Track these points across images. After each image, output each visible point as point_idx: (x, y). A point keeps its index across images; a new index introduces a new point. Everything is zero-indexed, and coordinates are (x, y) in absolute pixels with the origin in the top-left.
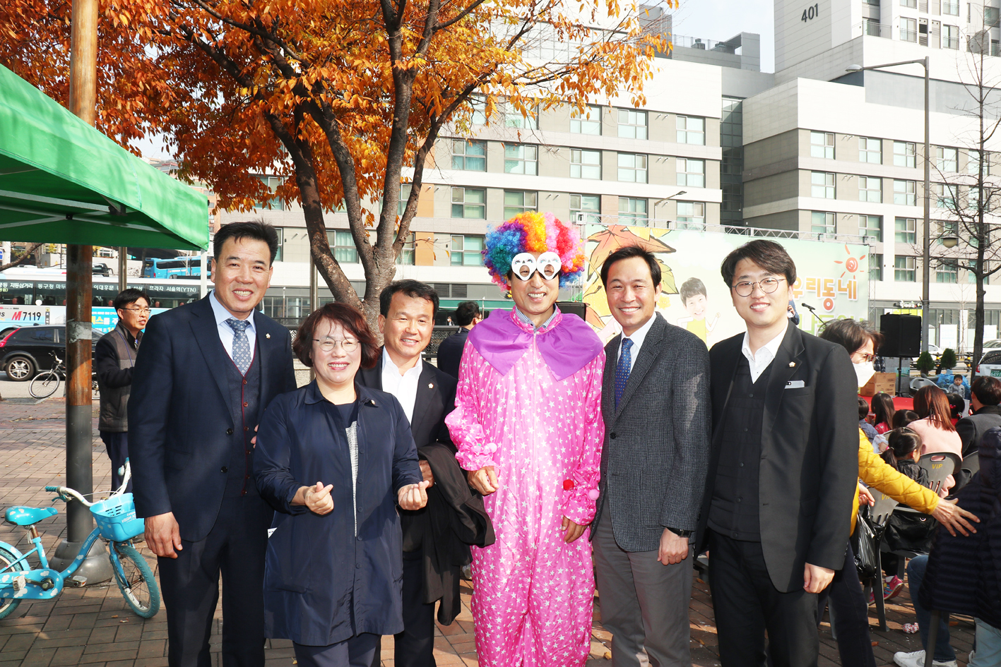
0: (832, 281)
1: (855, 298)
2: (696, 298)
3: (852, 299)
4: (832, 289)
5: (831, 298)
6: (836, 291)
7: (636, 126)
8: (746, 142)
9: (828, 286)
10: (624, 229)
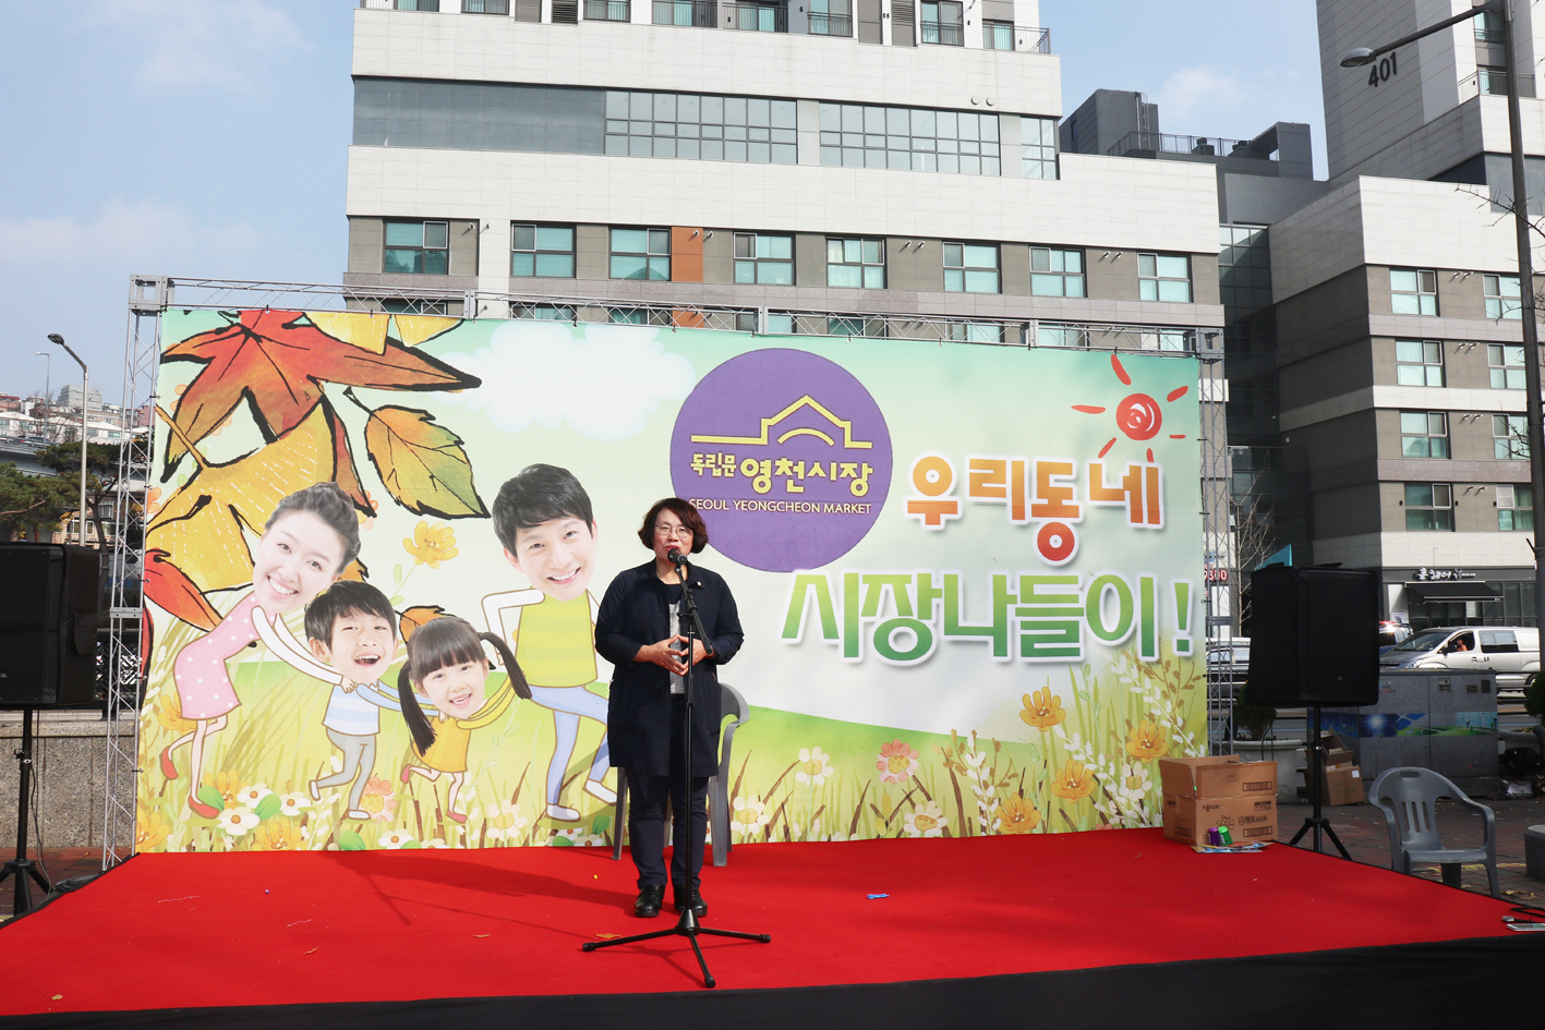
0: (1067, 469)
1: (1154, 518)
2: (550, 531)
3: (1145, 524)
4: (1068, 494)
6: (1083, 500)
7: (1064, 275)
8: (1278, 297)
9: (1052, 484)
10: (297, 319)
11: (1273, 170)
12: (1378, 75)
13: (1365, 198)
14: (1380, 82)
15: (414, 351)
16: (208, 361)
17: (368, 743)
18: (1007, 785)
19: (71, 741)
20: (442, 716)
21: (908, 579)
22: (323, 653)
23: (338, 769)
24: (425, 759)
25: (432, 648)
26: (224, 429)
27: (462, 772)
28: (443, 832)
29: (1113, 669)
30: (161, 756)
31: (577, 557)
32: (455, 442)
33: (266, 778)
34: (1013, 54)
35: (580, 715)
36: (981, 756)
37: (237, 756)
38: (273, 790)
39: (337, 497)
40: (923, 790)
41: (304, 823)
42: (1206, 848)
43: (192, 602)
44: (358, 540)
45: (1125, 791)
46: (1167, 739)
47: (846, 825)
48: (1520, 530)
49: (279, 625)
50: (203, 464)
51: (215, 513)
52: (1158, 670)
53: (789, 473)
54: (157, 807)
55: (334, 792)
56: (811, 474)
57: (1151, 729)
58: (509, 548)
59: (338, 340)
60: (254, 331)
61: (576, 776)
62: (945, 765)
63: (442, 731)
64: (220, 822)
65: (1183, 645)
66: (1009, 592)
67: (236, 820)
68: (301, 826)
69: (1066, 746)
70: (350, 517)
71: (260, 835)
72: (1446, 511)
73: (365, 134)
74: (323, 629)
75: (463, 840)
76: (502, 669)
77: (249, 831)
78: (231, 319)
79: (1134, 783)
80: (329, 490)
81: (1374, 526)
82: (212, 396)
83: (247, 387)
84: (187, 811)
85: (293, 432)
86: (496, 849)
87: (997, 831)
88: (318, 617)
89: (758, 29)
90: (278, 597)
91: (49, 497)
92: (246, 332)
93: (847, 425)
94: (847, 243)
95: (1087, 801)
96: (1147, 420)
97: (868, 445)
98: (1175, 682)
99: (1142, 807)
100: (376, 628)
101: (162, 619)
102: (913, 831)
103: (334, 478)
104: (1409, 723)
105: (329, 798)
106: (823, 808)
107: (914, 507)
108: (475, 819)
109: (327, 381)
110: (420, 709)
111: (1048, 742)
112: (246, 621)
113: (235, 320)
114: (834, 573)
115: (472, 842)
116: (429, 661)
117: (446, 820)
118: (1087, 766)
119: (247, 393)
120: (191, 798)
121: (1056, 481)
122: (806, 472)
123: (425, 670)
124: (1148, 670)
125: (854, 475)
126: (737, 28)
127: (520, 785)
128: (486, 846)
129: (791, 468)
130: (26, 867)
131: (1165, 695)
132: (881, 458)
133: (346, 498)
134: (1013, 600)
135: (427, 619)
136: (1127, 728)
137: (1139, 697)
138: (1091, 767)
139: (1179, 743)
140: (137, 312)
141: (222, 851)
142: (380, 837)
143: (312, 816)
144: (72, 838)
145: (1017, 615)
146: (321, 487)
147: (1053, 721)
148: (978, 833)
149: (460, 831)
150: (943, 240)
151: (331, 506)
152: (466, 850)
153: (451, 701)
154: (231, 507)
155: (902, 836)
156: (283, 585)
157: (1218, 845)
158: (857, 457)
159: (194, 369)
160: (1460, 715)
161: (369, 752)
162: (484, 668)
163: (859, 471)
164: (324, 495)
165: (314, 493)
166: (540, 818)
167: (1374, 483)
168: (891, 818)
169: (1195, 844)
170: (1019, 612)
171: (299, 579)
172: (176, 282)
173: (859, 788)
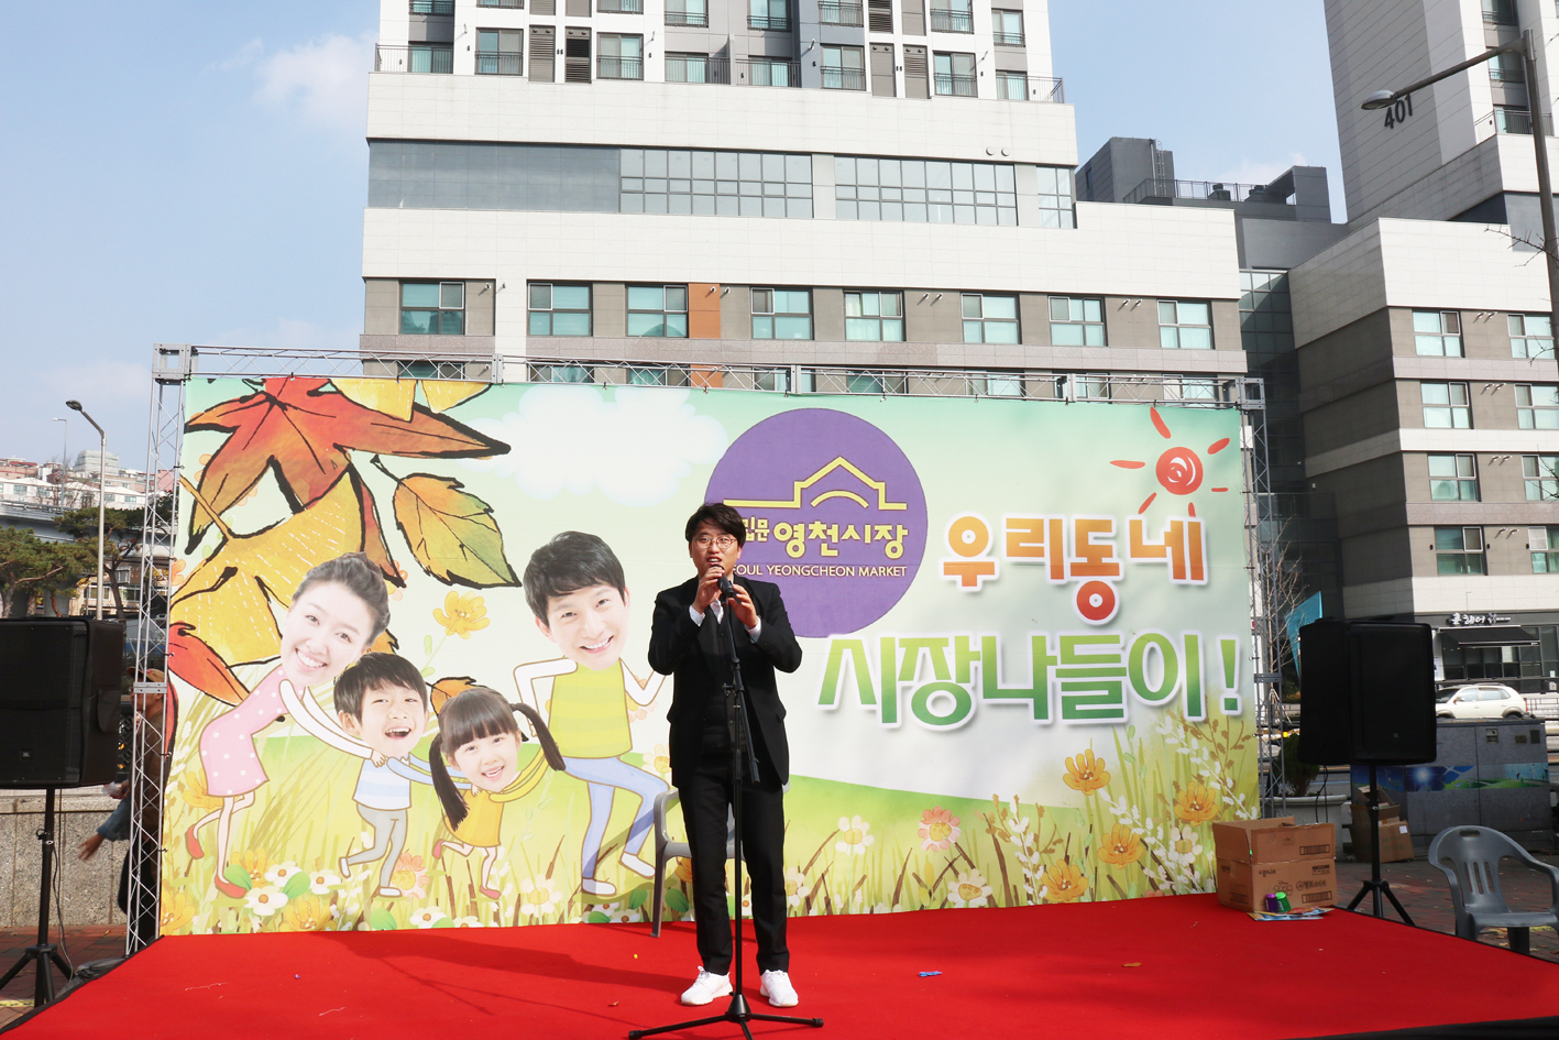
0: (1104, 526)
1: (1197, 574)
2: (582, 599)
3: (1188, 580)
4: (1108, 551)
5: (1107, 580)
6: (1121, 556)
7: (1084, 324)
8: (1300, 341)
9: (1092, 542)
10: (322, 386)
11: (1290, 214)
12: (1394, 116)
13: (1385, 240)
14: (1396, 124)
15: (441, 418)
16: (233, 430)
17: (400, 817)
18: (1052, 851)
19: (92, 815)
20: (475, 790)
21: (944, 642)
22: (353, 727)
23: (369, 845)
24: (457, 833)
25: (464, 721)
26: (249, 499)
27: (496, 846)
28: (477, 909)
29: (1158, 730)
30: (186, 835)
31: (610, 625)
32: (485, 510)
33: (295, 856)
34: (1026, 104)
35: (615, 787)
36: (1025, 821)
37: (265, 833)
38: (302, 868)
39: (365, 567)
40: (966, 858)
41: (334, 901)
42: (1264, 916)
43: (218, 676)
44: (387, 611)
45: (1173, 855)
46: (1217, 801)
47: (889, 895)
48: (1554, 573)
49: (308, 699)
50: (228, 535)
51: (242, 584)
52: (1206, 730)
53: (823, 536)
54: (182, 887)
55: (365, 869)
56: (846, 537)
57: (1200, 791)
58: (541, 617)
59: (365, 408)
60: (279, 399)
61: (611, 849)
62: (988, 831)
63: (474, 805)
64: (247, 902)
65: (1231, 704)
66: (1049, 653)
67: (264, 899)
68: (331, 905)
69: (1112, 810)
70: (379, 588)
71: (289, 915)
72: (1478, 554)
73: (381, 195)
74: (352, 702)
75: (496, 917)
76: (535, 741)
77: (278, 911)
78: (255, 387)
79: (1184, 848)
80: (357, 561)
81: (1404, 571)
82: (237, 466)
83: (272, 457)
84: (213, 891)
85: (320, 501)
86: (530, 927)
87: (1044, 899)
88: (348, 690)
89: (771, 84)
90: (306, 670)
91: (66, 563)
92: (271, 400)
93: (881, 486)
94: (865, 296)
95: (1136, 866)
96: (1187, 474)
97: (903, 506)
98: (1223, 741)
99: (1193, 872)
100: (407, 700)
101: (186, 694)
102: (958, 902)
103: (362, 548)
104: (1458, 775)
105: (359, 874)
106: (864, 877)
107: (950, 569)
108: (509, 895)
109: (354, 449)
110: (451, 782)
111: (1093, 806)
112: (274, 695)
113: (260, 388)
114: (871, 637)
115: (506, 919)
116: (460, 733)
117: (480, 897)
118: (1134, 830)
119: (272, 462)
120: (217, 878)
121: (1096, 538)
122: (840, 535)
123: (457, 742)
124: (1195, 731)
125: (888, 537)
126: (751, 84)
127: (554, 859)
128: (520, 924)
129: (825, 532)
130: (48, 953)
131: (1213, 756)
132: (915, 519)
133: (375, 569)
134: (1053, 661)
135: (458, 690)
136: (1174, 790)
137: (1187, 758)
138: (1139, 831)
139: (1229, 805)
140: (161, 381)
141: (249, 932)
142: (411, 915)
143: (342, 894)
144: (92, 915)
145: (1057, 676)
146: (349, 557)
147: (1098, 784)
148: (1024, 902)
149: (494, 907)
150: (961, 291)
151: (360, 577)
152: (500, 929)
153: (484, 774)
154: (258, 578)
155: (946, 907)
156: (311, 658)
157: (1277, 911)
158: (891, 518)
159: (219, 438)
160: (1509, 767)
161: (400, 826)
162: (517, 740)
163: (893, 533)
164: (353, 565)
165: (342, 564)
166: (576, 893)
167: (1404, 527)
168: (935, 887)
169: (1253, 912)
170: (1060, 673)
171: (328, 651)
172: (199, 350)
173: (901, 858)
